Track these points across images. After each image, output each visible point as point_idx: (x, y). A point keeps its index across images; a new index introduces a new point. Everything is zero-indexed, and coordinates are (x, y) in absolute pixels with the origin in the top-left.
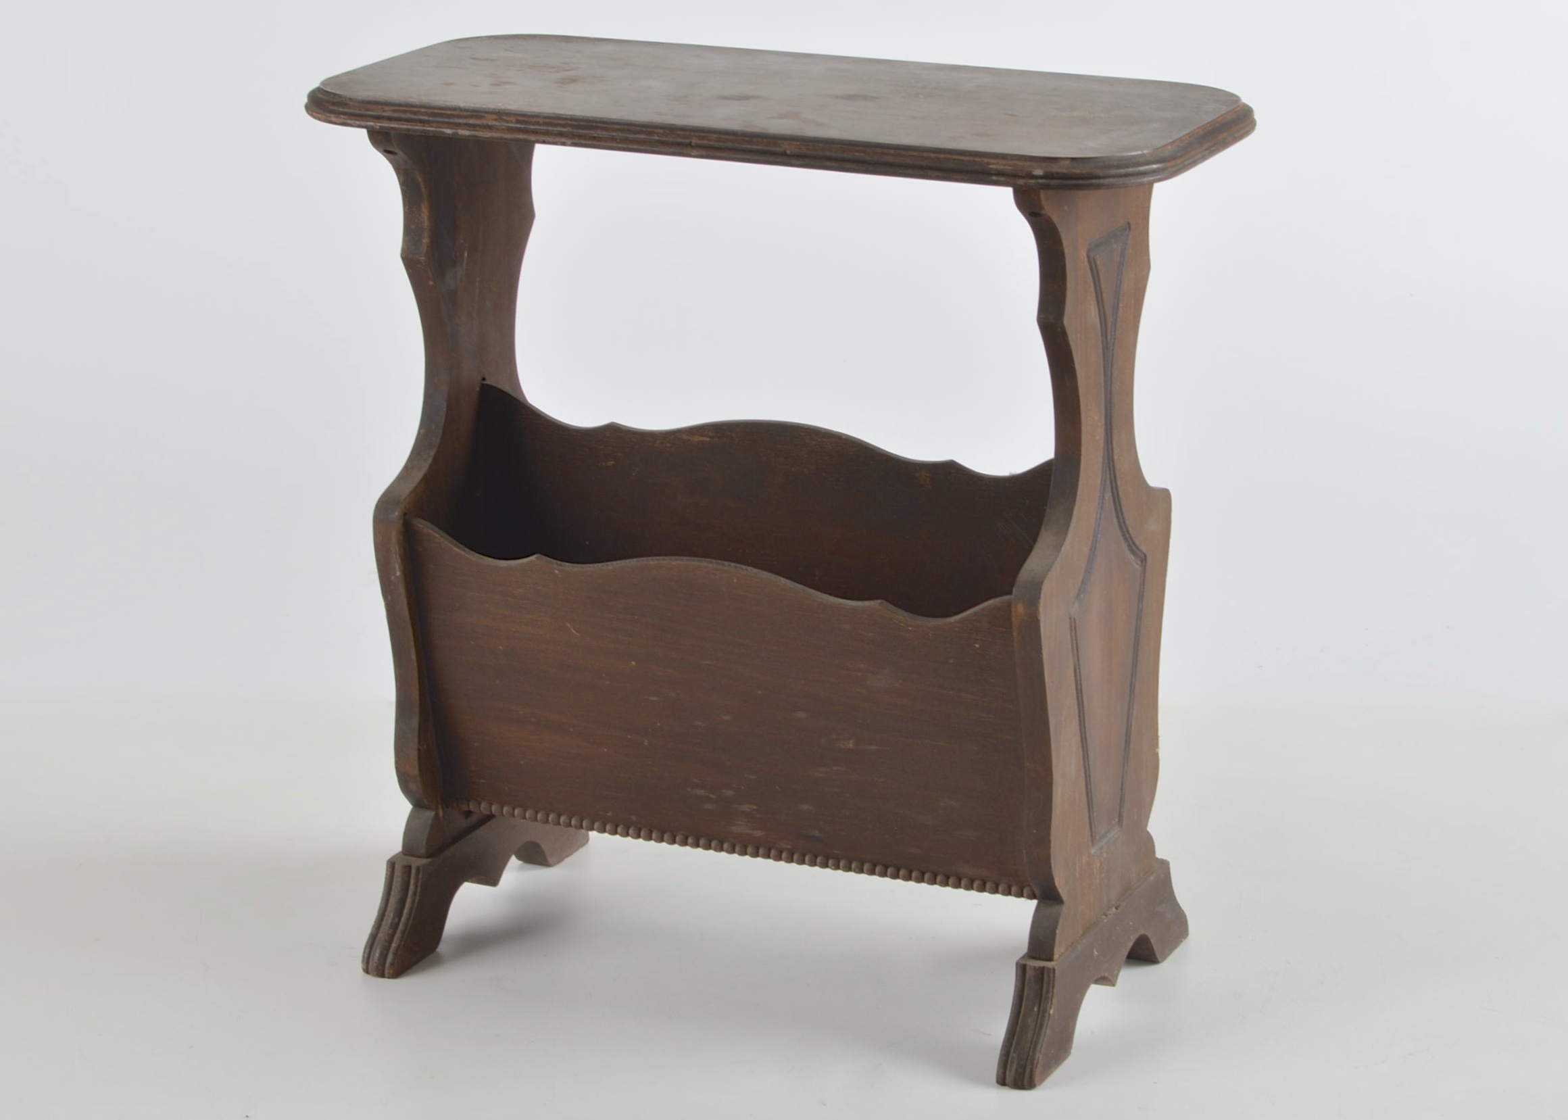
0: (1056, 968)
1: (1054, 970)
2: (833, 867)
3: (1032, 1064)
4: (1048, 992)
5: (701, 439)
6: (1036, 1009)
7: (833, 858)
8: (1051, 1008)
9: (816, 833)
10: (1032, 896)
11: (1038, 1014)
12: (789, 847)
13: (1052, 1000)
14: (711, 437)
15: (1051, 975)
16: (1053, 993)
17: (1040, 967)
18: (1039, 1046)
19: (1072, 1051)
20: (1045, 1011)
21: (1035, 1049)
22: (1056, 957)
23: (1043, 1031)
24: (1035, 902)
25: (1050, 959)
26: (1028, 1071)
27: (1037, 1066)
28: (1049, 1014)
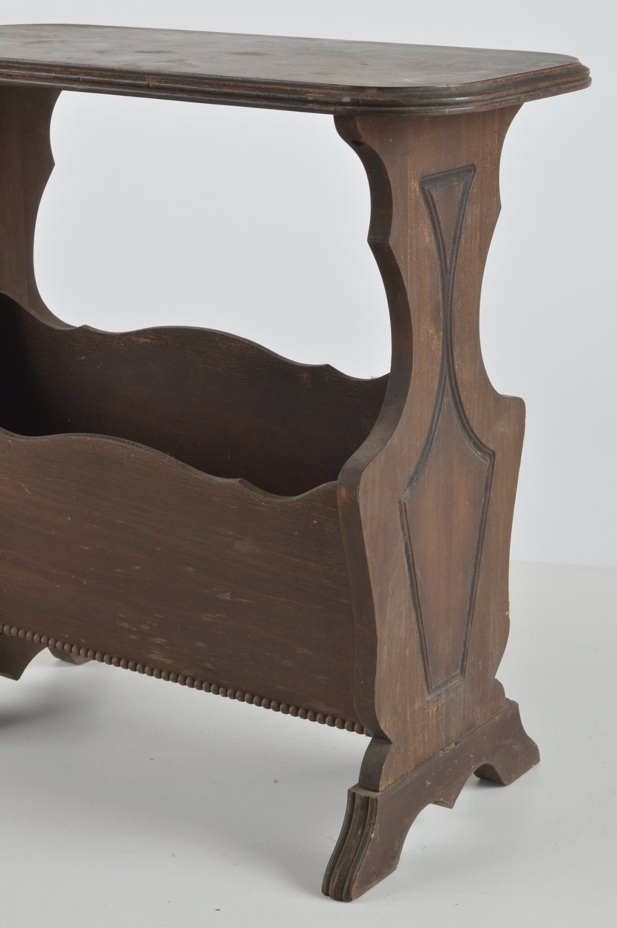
0: (378, 799)
1: (377, 800)
2: (222, 695)
3: (351, 880)
4: (371, 818)
5: (145, 340)
6: (360, 832)
7: (223, 687)
8: (372, 833)
9: (210, 666)
10: (368, 735)
11: (362, 837)
12: (191, 674)
13: (374, 826)
14: (152, 339)
15: (374, 804)
16: (375, 820)
17: (365, 797)
18: (358, 866)
19: (398, 866)
20: (368, 835)
21: (354, 867)
22: (381, 789)
23: (364, 852)
24: (370, 739)
25: (376, 790)
26: (346, 886)
27: (354, 882)
28: (371, 838)
